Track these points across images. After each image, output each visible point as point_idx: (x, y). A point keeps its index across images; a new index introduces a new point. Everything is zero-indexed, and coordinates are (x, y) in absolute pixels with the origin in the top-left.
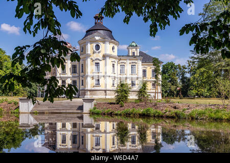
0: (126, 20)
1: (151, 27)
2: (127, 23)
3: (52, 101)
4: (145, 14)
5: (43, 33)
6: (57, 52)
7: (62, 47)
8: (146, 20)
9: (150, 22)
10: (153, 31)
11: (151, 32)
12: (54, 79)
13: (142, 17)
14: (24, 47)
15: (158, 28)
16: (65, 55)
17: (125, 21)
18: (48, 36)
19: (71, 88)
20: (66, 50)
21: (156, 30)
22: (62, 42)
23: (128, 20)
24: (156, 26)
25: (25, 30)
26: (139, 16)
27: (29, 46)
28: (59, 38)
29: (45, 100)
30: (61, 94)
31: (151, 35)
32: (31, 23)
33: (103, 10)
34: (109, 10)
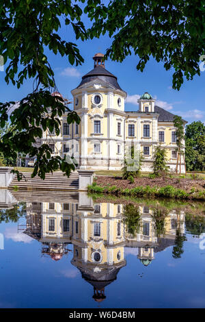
0: (140, 67)
1: (175, 76)
2: (142, 71)
3: (43, 177)
4: (166, 59)
6: (49, 110)
7: (57, 105)
8: (167, 67)
9: (173, 70)
10: (177, 82)
11: (174, 83)
13: (162, 63)
14: (8, 104)
15: (184, 77)
17: (138, 68)
20: (62, 108)
21: (181, 81)
22: (57, 97)
23: (143, 67)
24: (180, 75)
25: (6, 80)
26: (158, 61)
27: (14, 103)
29: (34, 175)
30: (56, 168)
31: (174, 87)
32: (15, 70)
33: (109, 51)
34: (117, 52)
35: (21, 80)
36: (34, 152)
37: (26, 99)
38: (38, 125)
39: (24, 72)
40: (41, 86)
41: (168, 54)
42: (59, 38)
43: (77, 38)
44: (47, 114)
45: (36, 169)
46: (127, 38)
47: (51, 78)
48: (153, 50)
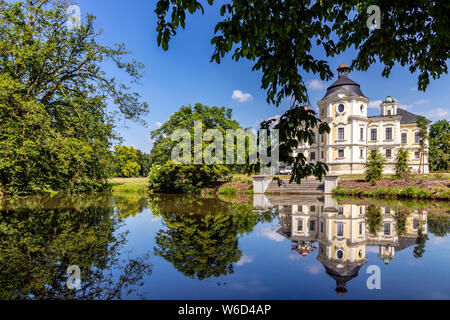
0: (386, 73)
1: (420, 78)
2: (387, 77)
3: (299, 182)
4: (411, 62)
6: (303, 123)
7: (310, 117)
8: (413, 69)
9: (418, 72)
10: (423, 83)
11: (420, 85)
12: (301, 156)
13: (407, 66)
14: (270, 122)
15: (430, 77)
16: (313, 127)
17: (383, 75)
18: (295, 106)
19: (320, 167)
20: (314, 120)
21: (427, 82)
22: (310, 111)
23: (389, 72)
25: (268, 101)
26: (403, 65)
27: (274, 120)
29: (291, 181)
30: (309, 174)
31: (419, 88)
32: (274, 92)
33: (354, 62)
34: (362, 63)
35: (279, 100)
36: (291, 161)
37: (284, 115)
38: (294, 137)
39: (282, 92)
40: (297, 103)
41: (414, 56)
42: (312, 59)
43: (328, 55)
44: (302, 127)
45: (293, 175)
46: (372, 47)
47: (305, 94)
48: (397, 56)
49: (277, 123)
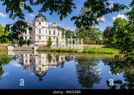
0: (51, 14)
1: (60, 17)
3: (21, 46)
5: (17, 19)
6: (23, 26)
7: (25, 25)
8: (58, 14)
9: (60, 15)
10: (61, 18)
11: (60, 19)
12: (22, 38)
13: (57, 13)
14: (10, 25)
15: (63, 17)
16: (26, 28)
17: (50, 14)
18: (19, 20)
19: (29, 41)
20: (27, 26)
21: (62, 18)
22: (25, 23)
24: (62, 16)
25: (10, 17)
27: (12, 24)
28: (24, 21)
29: (18, 46)
30: (25, 43)
31: (60, 20)
32: (12, 14)
33: (42, 9)
34: (44, 9)
35: (14, 18)
36: (18, 39)
37: (15, 23)
38: (19, 31)
39: (15, 15)
41: (59, 10)
45: (19, 44)
46: (47, 5)
48: (54, 9)
49: (13, 25)
